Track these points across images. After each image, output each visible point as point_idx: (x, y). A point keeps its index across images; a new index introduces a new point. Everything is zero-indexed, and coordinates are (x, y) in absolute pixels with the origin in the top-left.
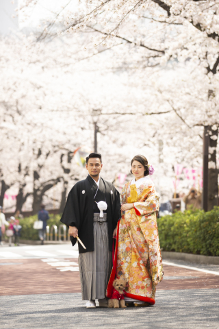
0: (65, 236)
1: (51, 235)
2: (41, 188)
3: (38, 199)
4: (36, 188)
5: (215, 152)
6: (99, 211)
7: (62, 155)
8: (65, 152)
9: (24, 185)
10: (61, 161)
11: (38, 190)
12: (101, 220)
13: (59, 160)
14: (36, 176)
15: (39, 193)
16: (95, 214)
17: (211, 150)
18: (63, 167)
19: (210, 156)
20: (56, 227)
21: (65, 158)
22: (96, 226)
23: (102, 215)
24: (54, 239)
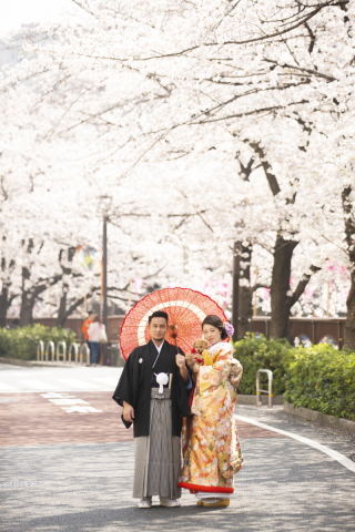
0: (64, 355)
1: (47, 354)
2: (32, 290)
3: (29, 304)
4: (26, 288)
5: (248, 267)
6: (158, 386)
7: (61, 251)
8: (66, 248)
9: (9, 284)
10: (60, 259)
11: (29, 292)
12: (160, 397)
13: (57, 257)
14: (26, 274)
15: (29, 296)
16: (154, 389)
17: (243, 265)
18: (62, 267)
19: (242, 273)
20: (52, 344)
21: (65, 255)
22: (153, 405)
23: (161, 390)
24: (50, 359)
